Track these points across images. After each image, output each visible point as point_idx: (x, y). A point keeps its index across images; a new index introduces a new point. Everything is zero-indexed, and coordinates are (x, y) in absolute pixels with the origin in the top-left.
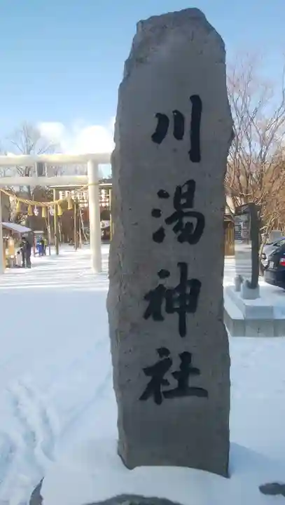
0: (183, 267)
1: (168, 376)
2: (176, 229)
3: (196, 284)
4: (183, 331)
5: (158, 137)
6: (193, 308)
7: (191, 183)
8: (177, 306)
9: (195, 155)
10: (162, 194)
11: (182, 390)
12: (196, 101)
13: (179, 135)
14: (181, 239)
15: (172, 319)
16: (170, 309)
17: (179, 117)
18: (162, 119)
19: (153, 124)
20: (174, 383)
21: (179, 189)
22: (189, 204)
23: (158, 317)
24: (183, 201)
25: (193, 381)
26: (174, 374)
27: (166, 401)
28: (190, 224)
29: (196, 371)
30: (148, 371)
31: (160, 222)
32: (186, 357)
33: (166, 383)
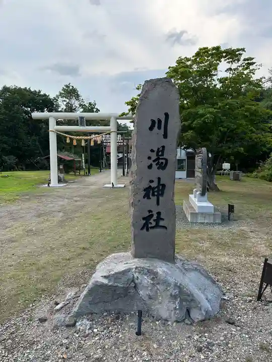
0: (159, 179)
1: (151, 221)
2: (157, 164)
3: (164, 186)
4: (158, 203)
5: (151, 128)
6: (162, 194)
7: (163, 147)
8: (156, 194)
9: (165, 136)
10: (152, 151)
11: (157, 226)
12: (167, 115)
13: (159, 128)
14: (158, 168)
15: (154, 199)
16: (153, 195)
17: (160, 121)
18: (153, 122)
19: (149, 124)
20: (154, 224)
21: (158, 149)
22: (162, 155)
23: (149, 198)
24: (160, 153)
25: (161, 223)
26: (154, 220)
27: (151, 230)
28: (162, 163)
29: (163, 219)
30: (144, 219)
31: (151, 161)
32: (159, 213)
33: (151, 223)
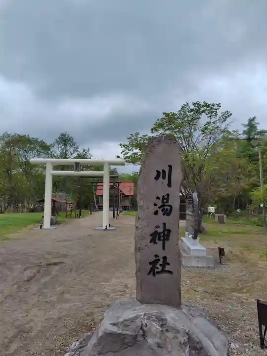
0: (164, 224)
1: (158, 266)
2: (162, 211)
3: (169, 231)
4: (164, 248)
5: (157, 178)
6: (168, 239)
7: (168, 195)
8: (162, 238)
9: (169, 185)
10: (158, 198)
11: (163, 271)
12: (170, 167)
13: (164, 178)
14: (164, 214)
15: (160, 243)
16: (159, 239)
17: (164, 171)
18: (158, 172)
19: (155, 174)
20: (160, 268)
21: (164, 196)
22: (167, 202)
23: (155, 243)
24: (165, 201)
25: (167, 268)
26: (161, 265)
27: (157, 275)
28: (167, 210)
29: (169, 264)
30: (150, 263)
31: (157, 208)
32: (165, 258)
33: (157, 268)
